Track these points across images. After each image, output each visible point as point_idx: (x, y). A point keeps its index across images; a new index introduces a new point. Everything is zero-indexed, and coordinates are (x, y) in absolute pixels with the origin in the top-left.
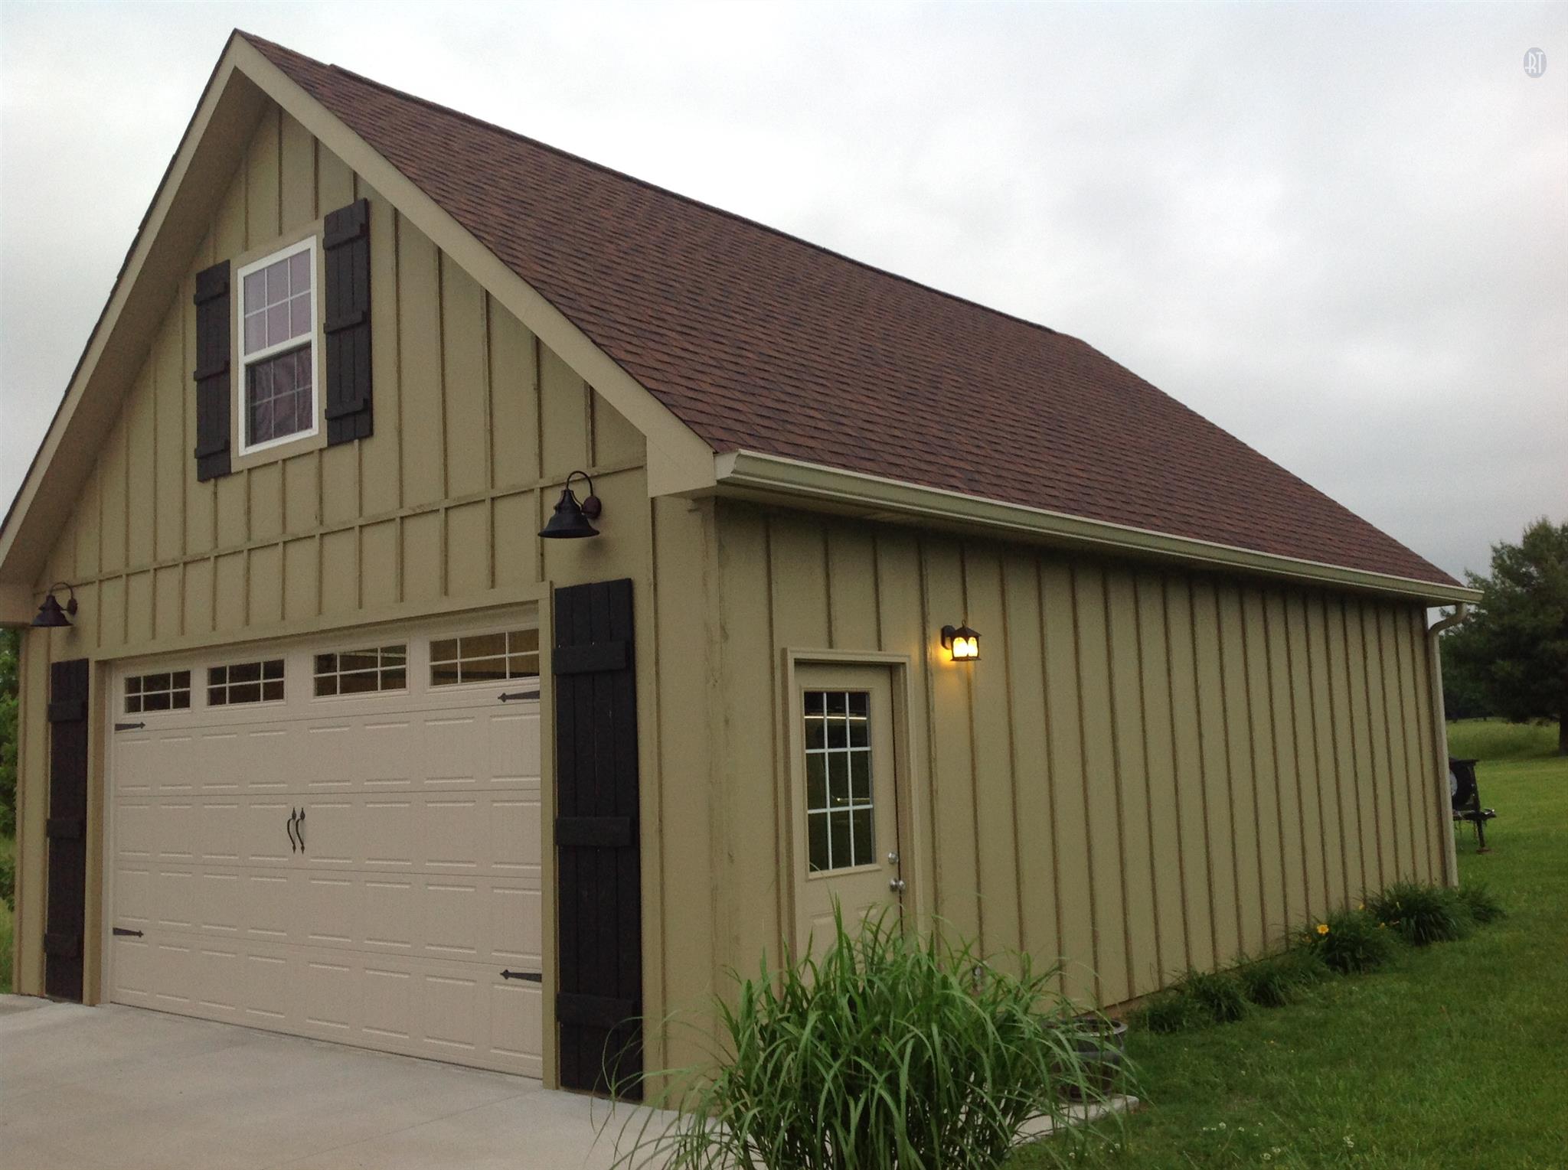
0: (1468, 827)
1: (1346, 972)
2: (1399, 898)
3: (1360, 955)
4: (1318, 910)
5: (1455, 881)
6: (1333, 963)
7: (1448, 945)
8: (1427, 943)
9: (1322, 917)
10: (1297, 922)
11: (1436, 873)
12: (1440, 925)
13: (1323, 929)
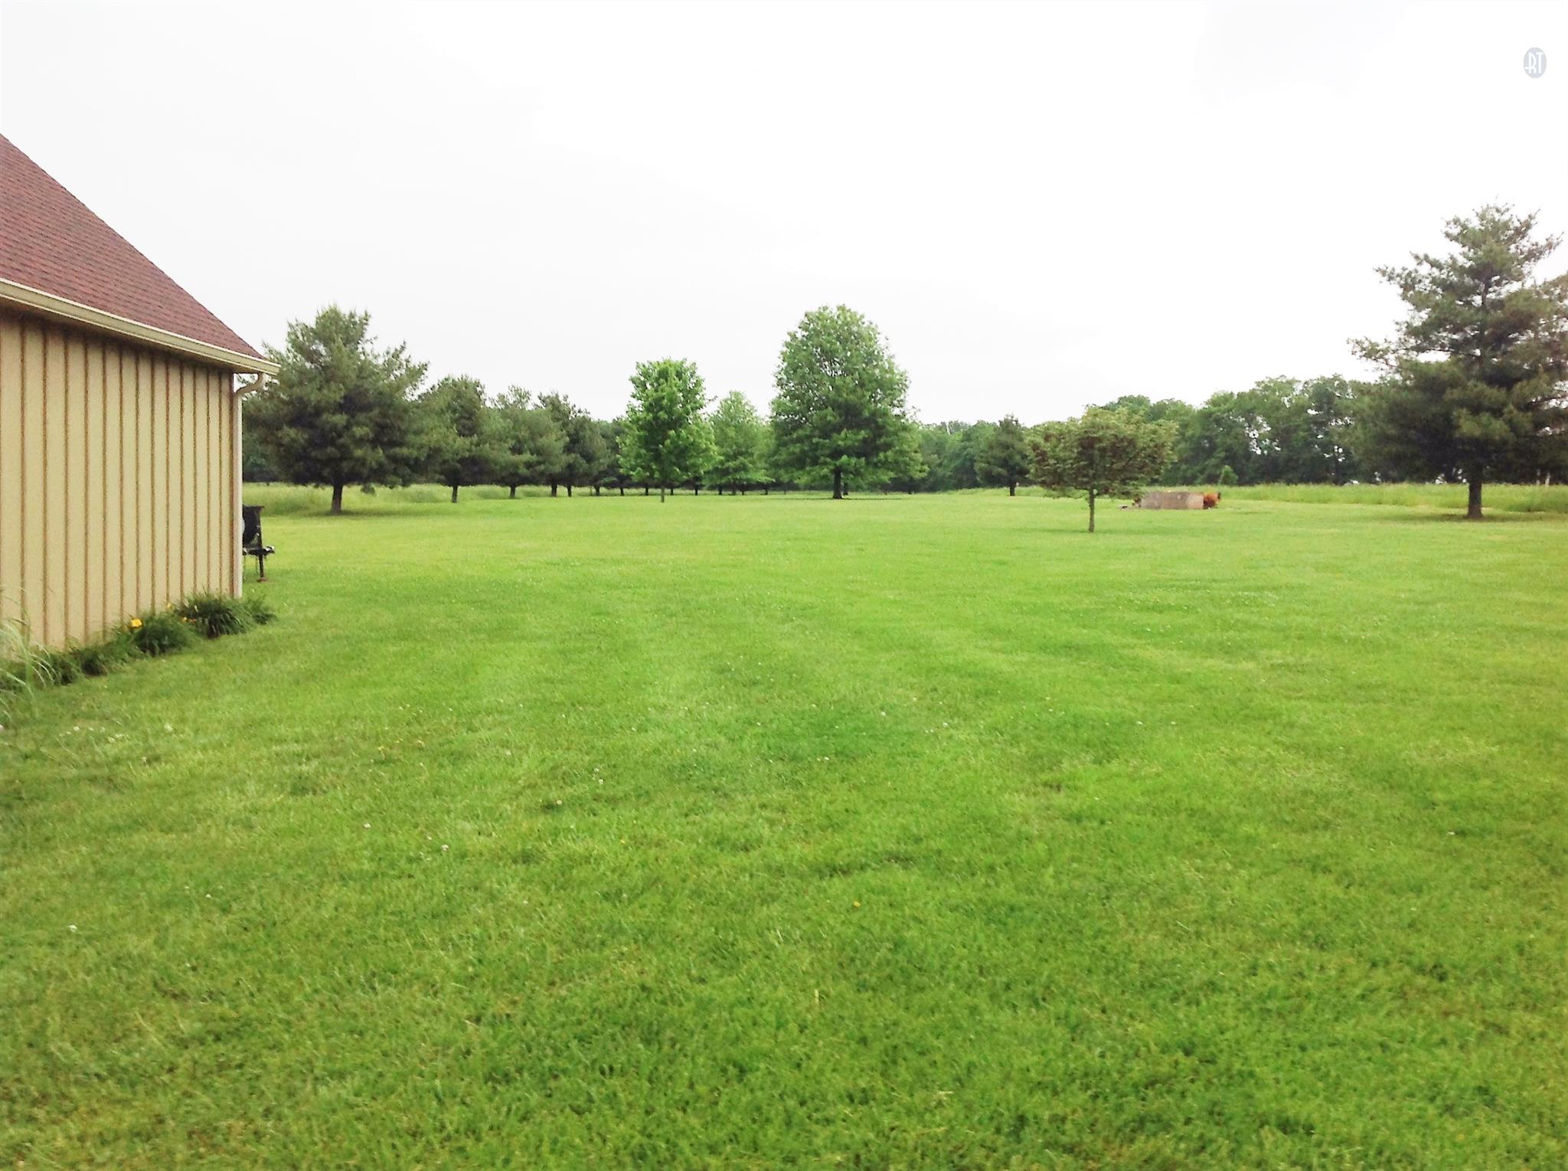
0: (252, 560)
1: (153, 654)
2: (196, 602)
3: (166, 642)
4: (130, 609)
5: (240, 593)
6: (144, 648)
7: (233, 637)
8: (217, 636)
9: (133, 613)
10: (113, 619)
11: (226, 585)
12: (228, 623)
13: (136, 623)
